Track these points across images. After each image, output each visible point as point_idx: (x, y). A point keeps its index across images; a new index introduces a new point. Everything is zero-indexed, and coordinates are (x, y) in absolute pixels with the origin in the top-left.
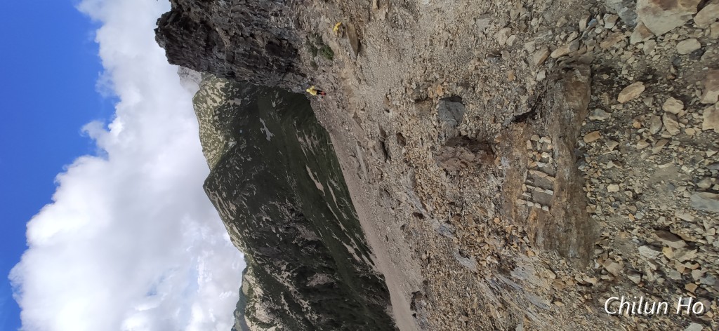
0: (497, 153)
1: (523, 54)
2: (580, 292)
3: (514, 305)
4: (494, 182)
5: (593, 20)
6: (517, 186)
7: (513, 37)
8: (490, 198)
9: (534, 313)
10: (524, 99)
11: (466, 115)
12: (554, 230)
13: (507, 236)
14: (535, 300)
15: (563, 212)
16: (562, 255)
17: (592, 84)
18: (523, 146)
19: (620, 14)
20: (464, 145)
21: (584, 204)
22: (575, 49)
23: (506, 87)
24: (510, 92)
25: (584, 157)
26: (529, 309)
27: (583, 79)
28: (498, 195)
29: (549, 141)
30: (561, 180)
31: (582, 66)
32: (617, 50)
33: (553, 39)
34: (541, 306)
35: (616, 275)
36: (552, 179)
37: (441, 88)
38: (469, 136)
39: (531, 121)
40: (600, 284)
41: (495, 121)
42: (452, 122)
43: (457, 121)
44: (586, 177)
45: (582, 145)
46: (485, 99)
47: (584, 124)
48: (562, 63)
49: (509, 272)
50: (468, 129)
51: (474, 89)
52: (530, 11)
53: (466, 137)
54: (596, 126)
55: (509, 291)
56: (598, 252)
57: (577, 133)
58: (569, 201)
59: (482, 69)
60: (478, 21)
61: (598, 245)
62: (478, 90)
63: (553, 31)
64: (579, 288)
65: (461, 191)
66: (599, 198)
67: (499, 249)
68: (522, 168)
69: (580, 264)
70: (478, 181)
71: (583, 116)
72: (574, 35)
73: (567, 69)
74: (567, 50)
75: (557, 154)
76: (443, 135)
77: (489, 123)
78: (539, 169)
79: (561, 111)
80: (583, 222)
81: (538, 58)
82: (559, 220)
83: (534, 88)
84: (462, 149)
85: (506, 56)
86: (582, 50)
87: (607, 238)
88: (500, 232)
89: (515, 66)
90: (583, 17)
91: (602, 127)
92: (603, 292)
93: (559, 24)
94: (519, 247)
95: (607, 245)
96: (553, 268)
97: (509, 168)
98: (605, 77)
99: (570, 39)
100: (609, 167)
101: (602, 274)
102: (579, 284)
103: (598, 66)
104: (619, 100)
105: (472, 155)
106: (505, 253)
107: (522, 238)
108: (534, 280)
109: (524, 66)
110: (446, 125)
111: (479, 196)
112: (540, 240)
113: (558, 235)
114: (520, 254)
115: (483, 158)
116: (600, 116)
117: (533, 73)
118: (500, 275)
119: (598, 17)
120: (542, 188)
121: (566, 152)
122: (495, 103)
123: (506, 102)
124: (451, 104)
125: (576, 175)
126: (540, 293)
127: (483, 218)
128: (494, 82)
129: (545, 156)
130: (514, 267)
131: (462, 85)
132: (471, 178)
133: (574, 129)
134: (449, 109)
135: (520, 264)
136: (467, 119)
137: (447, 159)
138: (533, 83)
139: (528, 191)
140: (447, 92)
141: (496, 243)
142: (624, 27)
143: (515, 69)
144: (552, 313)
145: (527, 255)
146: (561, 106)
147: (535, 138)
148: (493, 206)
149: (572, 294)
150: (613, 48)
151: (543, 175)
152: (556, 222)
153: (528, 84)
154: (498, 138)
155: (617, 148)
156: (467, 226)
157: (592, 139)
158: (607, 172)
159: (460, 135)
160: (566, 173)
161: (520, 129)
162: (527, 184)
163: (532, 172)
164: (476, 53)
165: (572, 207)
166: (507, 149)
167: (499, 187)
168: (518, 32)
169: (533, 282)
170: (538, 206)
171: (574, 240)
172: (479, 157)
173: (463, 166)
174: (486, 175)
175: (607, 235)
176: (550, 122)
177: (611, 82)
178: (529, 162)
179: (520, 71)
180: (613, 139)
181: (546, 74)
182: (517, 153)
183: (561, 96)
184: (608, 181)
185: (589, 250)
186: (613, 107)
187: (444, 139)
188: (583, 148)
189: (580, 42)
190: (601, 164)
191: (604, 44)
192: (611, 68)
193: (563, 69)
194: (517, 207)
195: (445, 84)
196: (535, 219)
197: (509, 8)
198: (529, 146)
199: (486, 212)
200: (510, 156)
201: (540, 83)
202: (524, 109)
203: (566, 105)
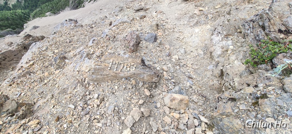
0: (132, 54)
1: (167, 63)
2: (82, 79)
3: (75, 59)
4: (122, 52)
5: (173, 83)
6: (117, 60)
7: (174, 60)
8: (116, 51)
9: (73, 65)
10: (151, 63)
11: (148, 43)
12: (101, 71)
13: (101, 57)
14: (78, 66)
15: (108, 74)
16: (93, 73)
17: (152, 82)
18: (132, 62)
19: (173, 90)
20: (136, 42)
21: (111, 80)
22: (165, 78)
23: (157, 58)
24: (155, 59)
25: (127, 80)
26: (74, 64)
27: (154, 80)
28: (117, 54)
29: (133, 70)
30: (119, 73)
31: (158, 80)
32: (162, 89)
33: (170, 72)
34: (76, 68)
35: (88, 88)
36: (120, 70)
38: (140, 44)
39: (141, 65)
40: (85, 84)
41: (145, 53)
42: (146, 38)
43: (146, 40)
44: (120, 80)
45: (131, 79)
46: (154, 51)
47: (139, 80)
48: (161, 75)
49: (87, 57)
50: (143, 44)
51: (158, 47)
52: (182, 66)
53: (139, 43)
54: (137, 83)
55: (80, 57)
56: (96, 84)
57: (135, 78)
58: (112, 76)
59: (165, 50)
60: (183, 49)
61: (98, 84)
62: (157, 48)
63: (173, 73)
64: (83, 79)
65: (119, 41)
66: (113, 84)
67: (96, 54)
68: (124, 61)
69: (90, 79)
70: (123, 47)
71: (141, 80)
72: (170, 78)
73: (158, 76)
74: (165, 76)
75: (128, 72)
76: (142, 34)
77: (144, 51)
78: (123, 67)
79: (144, 74)
80: (105, 79)
81: (165, 68)
82: (105, 73)
83: (154, 66)
84: (135, 41)
85: (168, 58)
86: (164, 80)
87: (100, 86)
88: (102, 54)
90: (175, 81)
91: (137, 85)
92: (82, 85)
93: (175, 74)
94: (97, 61)
95: (98, 86)
96: (90, 71)
97: (125, 57)
98: (154, 86)
99: (169, 77)
100: (123, 86)
101: (88, 84)
102: (85, 79)
103: (158, 84)
104: (145, 89)
105: (132, 45)
106: (94, 56)
107: (100, 62)
108: (85, 65)
109: (163, 64)
110: (146, 36)
111: (117, 47)
112: (97, 67)
113: (99, 72)
114: (94, 61)
115: (130, 49)
116: (141, 84)
117: (160, 66)
118: (86, 54)
119: (174, 85)
120: (116, 68)
121: (129, 75)
122: (151, 54)
123: (151, 57)
124: (154, 38)
125: (121, 78)
126: (81, 67)
127: (108, 49)
128: (159, 54)
129: (128, 69)
130: (89, 59)
131: (160, 42)
132: (124, 45)
133: (137, 77)
134: (151, 37)
135: (90, 61)
136: (147, 44)
137: (131, 36)
138: (156, 66)
139: (116, 63)
140: (159, 37)
141: (98, 53)
142: (169, 91)
143: (163, 61)
144: (74, 71)
145: (94, 63)
146: (145, 74)
147: (135, 66)
148: (113, 52)
149: (81, 77)
150: (163, 88)
151: (121, 68)
152: (104, 71)
153: (156, 64)
154: (138, 54)
155: (129, 88)
156: (105, 43)
157: (133, 82)
158: (122, 86)
159: (141, 41)
160: (122, 75)
161: (139, 61)
162: (118, 63)
163: (123, 65)
164: (172, 48)
165: (110, 76)
166: (132, 57)
167: (120, 54)
168: (176, 62)
169: (84, 65)
170: (110, 66)
171: (98, 77)
172: (131, 47)
173: (128, 41)
174: (125, 50)
175: (101, 86)
176: (140, 70)
177: (152, 87)
178: (126, 64)
179: (162, 62)
180: (133, 88)
181: (159, 70)
182: (130, 60)
183: (149, 74)
184: (119, 86)
185: (95, 81)
186: (143, 88)
187: (141, 35)
188: (130, 80)
189: (167, 80)
190: (124, 84)
191: (165, 86)
192: (156, 87)
193: (158, 75)
194: (110, 59)
195: (162, 36)
196: (105, 65)
197: (185, 60)
198: (132, 64)
199: (110, 50)
200: (129, 57)
201: (156, 68)
202: (147, 63)
203: (145, 75)
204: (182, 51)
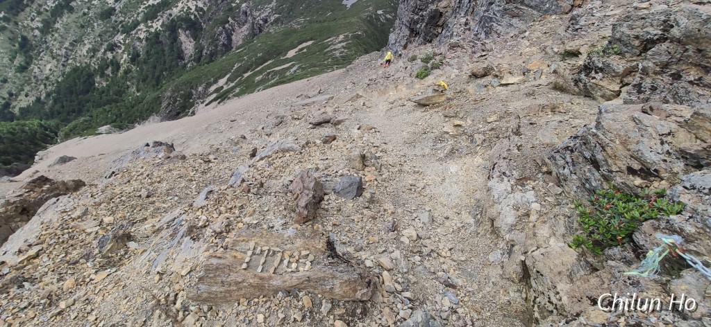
0: (304, 226)
1: (391, 249)
2: (169, 295)
3: (156, 240)
4: (278, 223)
5: (409, 302)
6: (267, 242)
7: (407, 241)
8: (263, 220)
9: (148, 258)
10: (351, 250)
11: (343, 200)
12: (224, 272)
13: (225, 234)
14: (161, 259)
15: (240, 280)
16: (200, 279)
17: (354, 301)
18: (304, 247)
19: (408, 320)
20: (314, 197)
21: (248, 296)
22: (388, 289)
23: (364, 235)
24: (359, 238)
25: (290, 296)
26: (153, 253)
27: (358, 295)
28: (265, 226)
29: (306, 268)
30: (270, 278)
31: (370, 293)
32: (380, 319)
33: (399, 272)
34: (155, 263)
35: (183, 323)
36: (272, 270)
37: (373, 179)
38: (323, 202)
39: (327, 254)
40: (174, 311)
41: (334, 225)
42: (338, 188)
43: (338, 192)
44: (272, 298)
45: (301, 294)
46: (356, 217)
47: (319, 296)
48: (377, 279)
49: (189, 235)
50: (330, 201)
51: (367, 208)
52: (427, 255)
53: (322, 199)
54: (316, 305)
55: (171, 236)
56: (205, 308)
57: (311, 290)
58: (251, 285)
59: (384, 215)
60: (427, 213)
61: (212, 308)
62: (365, 211)
63: (406, 273)
64: (172, 295)
65: (273, 194)
66: (253, 308)
67: (212, 226)
68: (284, 247)
69: (192, 294)
70: (281, 209)
71: (326, 295)
72: (399, 288)
73: (369, 283)
74: (387, 283)
75: (294, 275)
76: (328, 179)
77: (333, 220)
78: (282, 261)
79: (332, 278)
80: (231, 296)
81: (385, 261)
82: (233, 277)
83: (359, 258)
84: (311, 195)
85: (392, 235)
86: (386, 294)
87: (218, 314)
88: (228, 227)
89: (381, 243)
90: (413, 295)
91: (316, 310)
92: (166, 313)
93: (411, 276)
94: (213, 244)
95: (211, 315)
96: (192, 273)
97: (285, 236)
98: (359, 311)
99: (397, 285)
100: (279, 315)
101: (184, 312)
102: (177, 294)
103: (369, 305)
104: (337, 321)
105: (303, 204)
106: (208, 231)
107: (222, 247)
108: (181, 257)
109: (380, 250)
110: (337, 181)
111: (265, 210)
112: (215, 261)
113: (219, 275)
114: (206, 245)
115: (300, 214)
116: (325, 307)
117: (372, 257)
118: (186, 227)
119: (410, 305)
120: (264, 264)
121: (295, 282)
122: (351, 225)
123: (350, 235)
124: (356, 187)
125: (274, 290)
126: (168, 262)
127: (243, 214)
128: (370, 225)
129: (294, 266)
130: (194, 240)
131: (372, 197)
132: (284, 203)
133: (315, 289)
134: (350, 186)
135: (197, 244)
136: (339, 201)
137: (303, 182)
138: (364, 257)
139: (262, 251)
140: (368, 184)
141: (217, 226)
142: (399, 323)
143: (379, 242)
144: (148, 273)
145: (205, 251)
146: (337, 278)
147: (311, 257)
148: (255, 222)
149: (167, 289)
150: (382, 316)
151: (276, 264)
152: (231, 274)
153: (364, 253)
154: (318, 228)
155: (295, 320)
156: (237, 198)
157: (305, 302)
158: (276, 313)
159: (325, 194)
160: (277, 282)
161: (321, 245)
162: (269, 250)
163: (279, 255)
164: (400, 210)
165: (245, 287)
166: (303, 235)
167: (272, 227)
168: (411, 245)
169: (179, 256)
170: (247, 260)
171: (214, 289)
172: (302, 210)
173: (295, 196)
174: (285, 216)
175: (220, 315)
176: (324, 269)
177: (353, 314)
178: (289, 253)
179: (377, 247)
180: (304, 317)
181: (370, 267)
182: (299, 242)
183: (346, 278)
184: (267, 315)
185: (205, 301)
186: (332, 317)
187: (324, 180)
188: (297, 296)
189: (393, 293)
190: (283, 309)
191: (387, 310)
192: (366, 315)
193: (370, 280)
194: (247, 241)
195: (376, 183)
196: (235, 257)
197: (433, 239)
198: (304, 253)
199: (250, 216)
200: (296, 236)
201: (363, 262)
202: (340, 249)
203: (337, 282)
204: (425, 217)
